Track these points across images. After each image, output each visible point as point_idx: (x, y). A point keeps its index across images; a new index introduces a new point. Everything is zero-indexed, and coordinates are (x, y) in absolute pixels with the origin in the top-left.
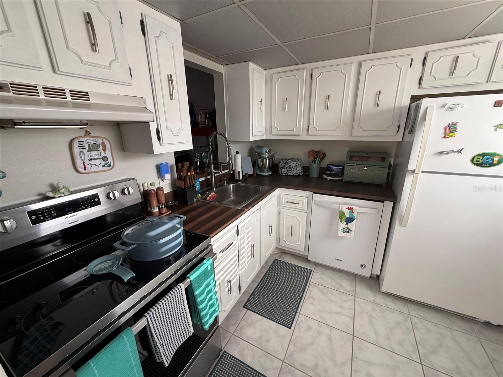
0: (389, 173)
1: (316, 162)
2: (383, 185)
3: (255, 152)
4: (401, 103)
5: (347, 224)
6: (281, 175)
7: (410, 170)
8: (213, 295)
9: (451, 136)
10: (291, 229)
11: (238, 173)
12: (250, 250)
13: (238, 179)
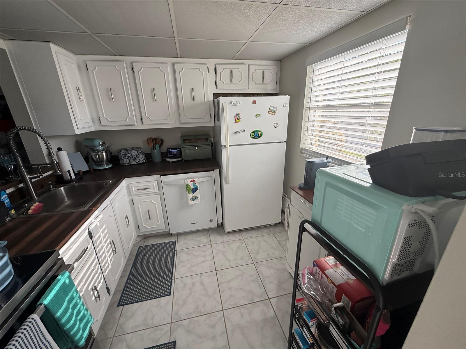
0: (212, 149)
1: (157, 148)
2: (210, 159)
3: (85, 146)
4: (208, 99)
5: (193, 194)
6: (124, 166)
7: (223, 146)
8: (80, 307)
9: (238, 122)
10: (148, 213)
11: (68, 173)
12: (110, 247)
13: (70, 178)
